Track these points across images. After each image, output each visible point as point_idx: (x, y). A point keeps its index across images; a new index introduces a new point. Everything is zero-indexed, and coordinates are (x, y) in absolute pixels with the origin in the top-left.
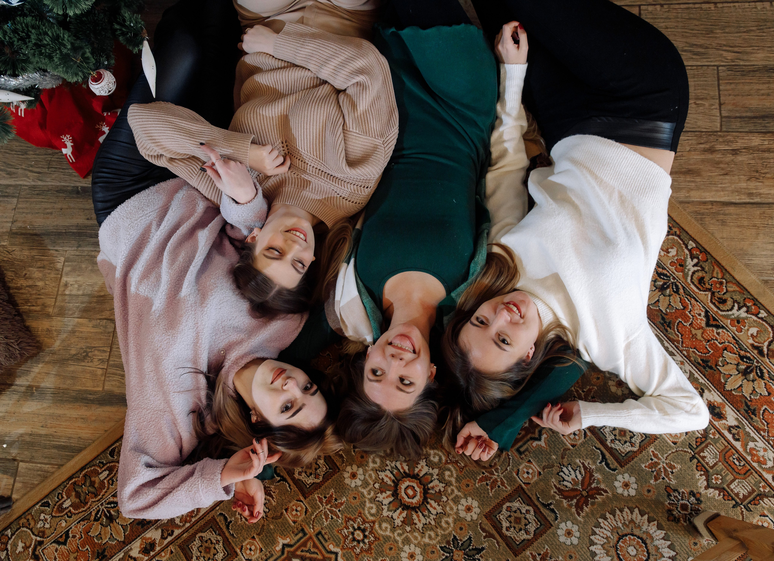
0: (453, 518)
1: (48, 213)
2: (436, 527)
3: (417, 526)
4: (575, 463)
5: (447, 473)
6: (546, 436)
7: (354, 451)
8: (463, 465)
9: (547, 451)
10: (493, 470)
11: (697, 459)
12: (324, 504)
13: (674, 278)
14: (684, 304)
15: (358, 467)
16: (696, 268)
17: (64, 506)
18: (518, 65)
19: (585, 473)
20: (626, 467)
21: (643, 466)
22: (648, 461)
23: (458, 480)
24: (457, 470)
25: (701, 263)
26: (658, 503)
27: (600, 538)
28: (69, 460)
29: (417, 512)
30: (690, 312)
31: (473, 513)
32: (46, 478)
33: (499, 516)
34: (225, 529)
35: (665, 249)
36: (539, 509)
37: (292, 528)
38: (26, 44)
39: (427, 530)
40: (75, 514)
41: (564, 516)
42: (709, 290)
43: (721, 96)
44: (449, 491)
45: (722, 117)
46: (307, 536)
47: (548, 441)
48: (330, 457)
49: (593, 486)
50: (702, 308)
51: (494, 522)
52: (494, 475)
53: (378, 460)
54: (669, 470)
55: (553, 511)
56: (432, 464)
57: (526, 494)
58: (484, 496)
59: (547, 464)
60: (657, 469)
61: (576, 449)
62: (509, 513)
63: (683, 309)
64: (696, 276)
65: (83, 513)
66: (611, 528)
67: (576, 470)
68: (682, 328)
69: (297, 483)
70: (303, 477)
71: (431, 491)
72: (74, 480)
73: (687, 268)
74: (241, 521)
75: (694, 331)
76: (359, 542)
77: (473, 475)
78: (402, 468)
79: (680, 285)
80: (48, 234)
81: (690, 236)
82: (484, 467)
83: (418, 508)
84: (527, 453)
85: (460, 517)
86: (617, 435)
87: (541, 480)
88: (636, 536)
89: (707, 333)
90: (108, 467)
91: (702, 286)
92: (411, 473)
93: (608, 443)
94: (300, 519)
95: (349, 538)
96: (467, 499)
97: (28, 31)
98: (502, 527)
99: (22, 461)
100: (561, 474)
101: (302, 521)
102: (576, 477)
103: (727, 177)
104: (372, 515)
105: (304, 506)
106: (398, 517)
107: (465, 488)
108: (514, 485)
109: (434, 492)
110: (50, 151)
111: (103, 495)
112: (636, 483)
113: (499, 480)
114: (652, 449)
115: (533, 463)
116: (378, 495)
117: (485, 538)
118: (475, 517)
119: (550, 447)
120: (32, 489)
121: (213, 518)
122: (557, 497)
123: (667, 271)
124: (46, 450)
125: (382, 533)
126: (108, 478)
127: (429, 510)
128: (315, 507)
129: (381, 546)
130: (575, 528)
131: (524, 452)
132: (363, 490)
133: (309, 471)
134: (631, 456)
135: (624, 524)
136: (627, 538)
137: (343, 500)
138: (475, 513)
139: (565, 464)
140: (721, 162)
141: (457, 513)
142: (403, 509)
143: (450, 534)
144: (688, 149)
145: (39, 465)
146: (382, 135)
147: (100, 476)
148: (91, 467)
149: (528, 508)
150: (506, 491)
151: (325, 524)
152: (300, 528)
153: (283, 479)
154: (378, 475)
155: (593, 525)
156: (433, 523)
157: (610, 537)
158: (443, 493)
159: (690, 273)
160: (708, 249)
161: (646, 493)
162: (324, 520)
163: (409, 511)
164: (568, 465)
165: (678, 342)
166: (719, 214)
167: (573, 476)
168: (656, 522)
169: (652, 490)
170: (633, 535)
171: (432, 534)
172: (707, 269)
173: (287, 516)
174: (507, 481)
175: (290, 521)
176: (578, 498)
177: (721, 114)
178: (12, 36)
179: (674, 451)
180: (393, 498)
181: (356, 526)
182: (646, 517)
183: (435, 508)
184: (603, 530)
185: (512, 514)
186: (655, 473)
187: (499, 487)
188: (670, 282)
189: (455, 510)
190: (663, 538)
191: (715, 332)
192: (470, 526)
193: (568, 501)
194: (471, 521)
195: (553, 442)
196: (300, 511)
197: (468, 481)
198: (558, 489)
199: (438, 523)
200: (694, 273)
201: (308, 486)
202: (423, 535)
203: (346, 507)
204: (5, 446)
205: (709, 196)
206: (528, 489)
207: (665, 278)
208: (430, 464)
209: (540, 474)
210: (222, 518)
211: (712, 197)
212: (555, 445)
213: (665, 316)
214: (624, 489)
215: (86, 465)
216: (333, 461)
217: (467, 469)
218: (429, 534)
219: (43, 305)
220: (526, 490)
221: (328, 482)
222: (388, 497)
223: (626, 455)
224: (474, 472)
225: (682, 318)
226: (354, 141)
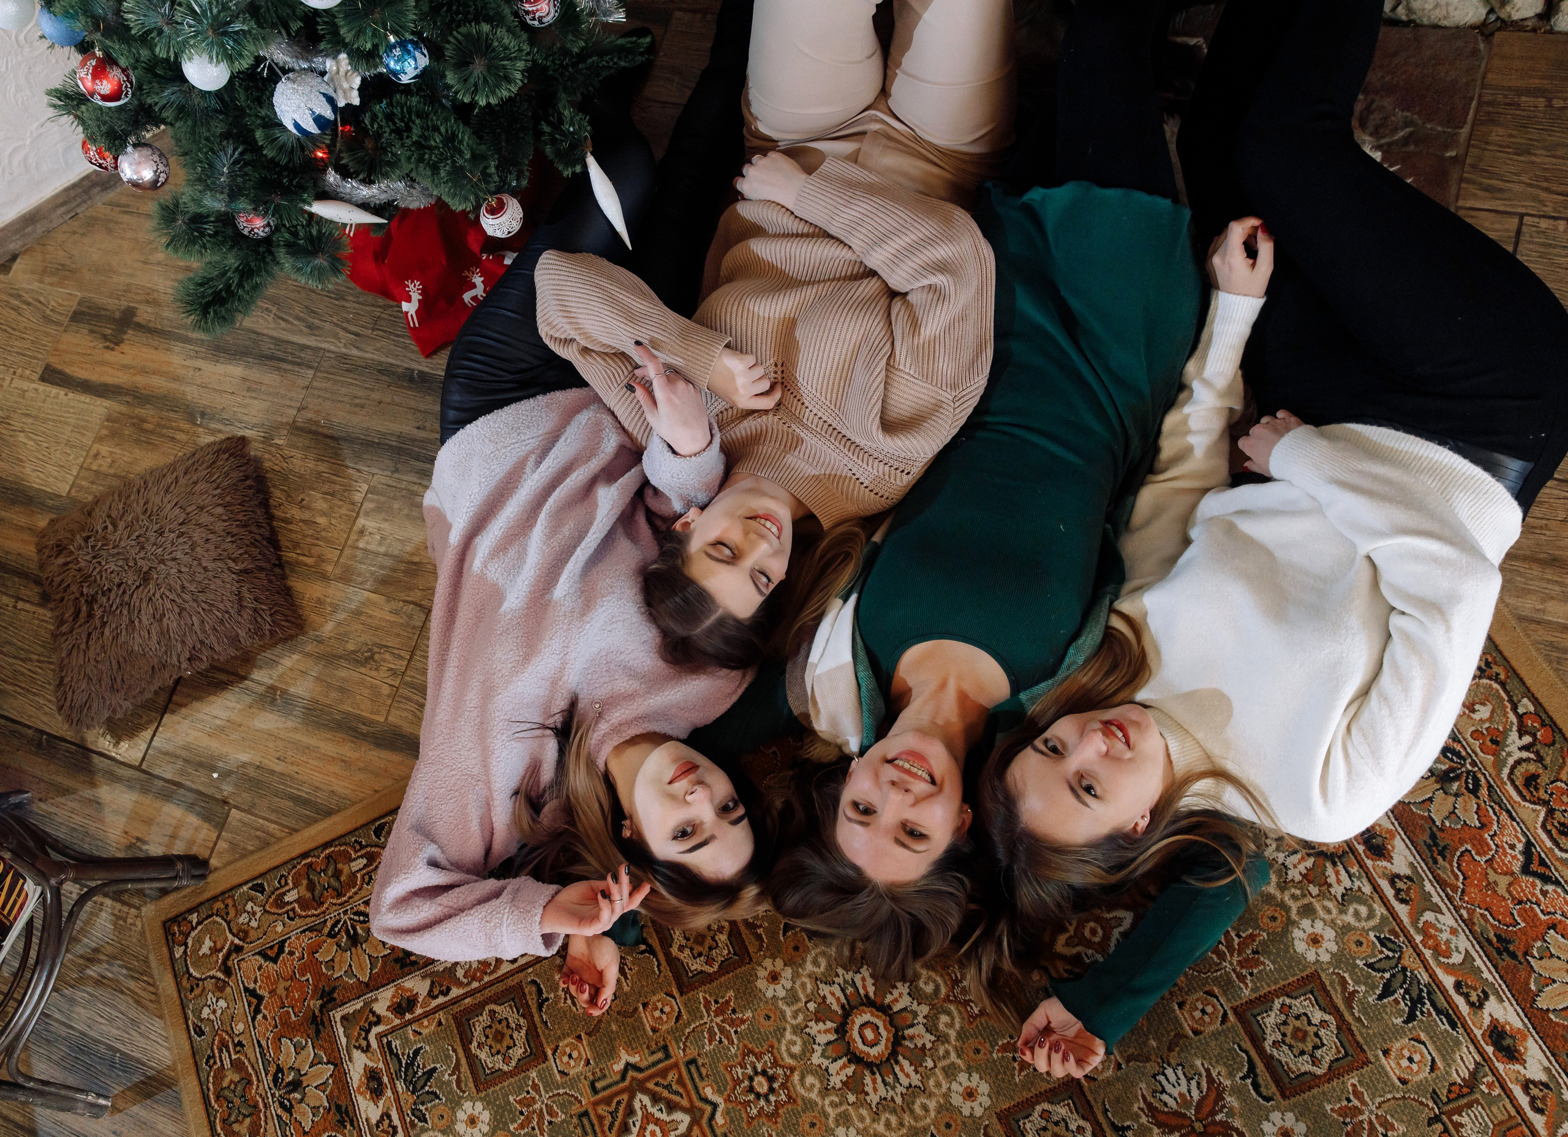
0: (938, 1102)
1: (356, 405)
2: (903, 1109)
3: (868, 1098)
4: (1192, 1066)
5: (944, 1018)
7: (784, 934)
8: (977, 1012)
11: (1444, 1124)
12: (712, 1014)
13: (1473, 764)
14: (1484, 819)
15: (785, 965)
16: (1525, 755)
17: (287, 899)
19: (1208, 1088)
20: (1293, 1100)
21: (1328, 1107)
22: (1340, 1100)
23: (962, 1035)
24: (963, 1019)
25: (1539, 747)
28: (308, 825)
29: (873, 1073)
30: (1492, 837)
31: (975, 1104)
32: (269, 844)
33: (1024, 1124)
34: (534, 1010)
36: (1102, 1130)
37: (648, 1038)
38: (401, 138)
39: (885, 1110)
40: (300, 917)
42: (1545, 803)
44: (941, 1053)
46: (672, 1060)
48: (739, 932)
49: (1218, 1118)
50: (1520, 836)
51: (1012, 1130)
53: (823, 962)
56: (920, 995)
57: (1085, 1097)
58: (1003, 1079)
59: (1136, 1053)
60: (1355, 1120)
61: (1199, 1040)
62: (1044, 1123)
63: (1479, 828)
64: (1523, 770)
65: (313, 919)
67: (1192, 1079)
68: (1467, 863)
69: (672, 962)
70: (685, 956)
71: (907, 1043)
72: (310, 859)
73: (1507, 749)
75: (1492, 876)
76: (758, 1096)
77: (992, 1035)
78: (864, 987)
79: (1483, 779)
80: (350, 440)
81: (1527, 688)
83: (878, 1066)
85: (951, 1105)
86: (1289, 1034)
87: (1118, 1079)
89: (1521, 887)
90: (367, 852)
91: (1531, 792)
92: (878, 1001)
93: (1267, 1045)
94: (665, 1027)
95: (743, 1085)
96: (970, 1075)
99: (236, 807)
100: (1161, 1078)
101: (668, 1032)
104: (792, 1056)
105: (676, 1007)
106: (838, 1073)
107: (971, 1054)
109: (912, 1046)
110: (381, 301)
111: (351, 897)
114: (1354, 1081)
116: (810, 1024)
118: (978, 1112)
119: (1151, 1024)
120: (243, 856)
121: (520, 984)
122: (1144, 1119)
123: (1463, 746)
124: (277, 800)
125: (802, 1091)
126: (364, 872)
127: (896, 1075)
128: (695, 1014)
129: (797, 1114)
132: (784, 1007)
133: (698, 948)
134: (1309, 1082)
137: (747, 1015)
138: (981, 1104)
139: (1173, 1062)
141: (947, 1096)
142: (850, 1061)
143: (925, 1129)
145: (261, 821)
146: (954, 385)
147: (352, 864)
148: (341, 846)
149: (1082, 1123)
150: (1048, 1082)
151: (707, 1048)
152: (662, 1043)
153: (651, 951)
154: (818, 989)
156: (899, 1100)
158: (928, 1053)
159: (1511, 761)
160: (1559, 722)
162: (706, 1041)
163: (860, 1068)
164: (1178, 1065)
165: (1455, 889)
167: (1183, 1088)
171: (894, 1120)
172: (1548, 761)
173: (644, 1016)
175: (648, 1026)
179: (1398, 1096)
180: (836, 1036)
181: (759, 1067)
183: (908, 1076)
185: (1050, 1126)
186: (1349, 1128)
188: (1463, 769)
189: (944, 1090)
191: (1538, 888)
192: (965, 1126)
193: (1164, 1133)
194: (969, 1117)
196: (667, 1014)
197: (980, 1043)
198: (1150, 1105)
199: (908, 1104)
200: (1518, 762)
201: (690, 974)
202: (876, 1117)
203: (748, 1029)
204: (215, 775)
206: (1089, 1088)
207: (1455, 759)
208: (916, 994)
209: (1119, 1067)
210: (534, 989)
212: (1161, 1023)
213: (1438, 834)
215: (334, 840)
216: (743, 941)
217: (983, 1021)
218: (888, 1120)
219: (319, 557)
220: (1086, 1090)
221: (727, 976)
222: (826, 1031)
223: (1297, 1077)
224: (994, 1029)
225: (1474, 846)
226: (902, 387)
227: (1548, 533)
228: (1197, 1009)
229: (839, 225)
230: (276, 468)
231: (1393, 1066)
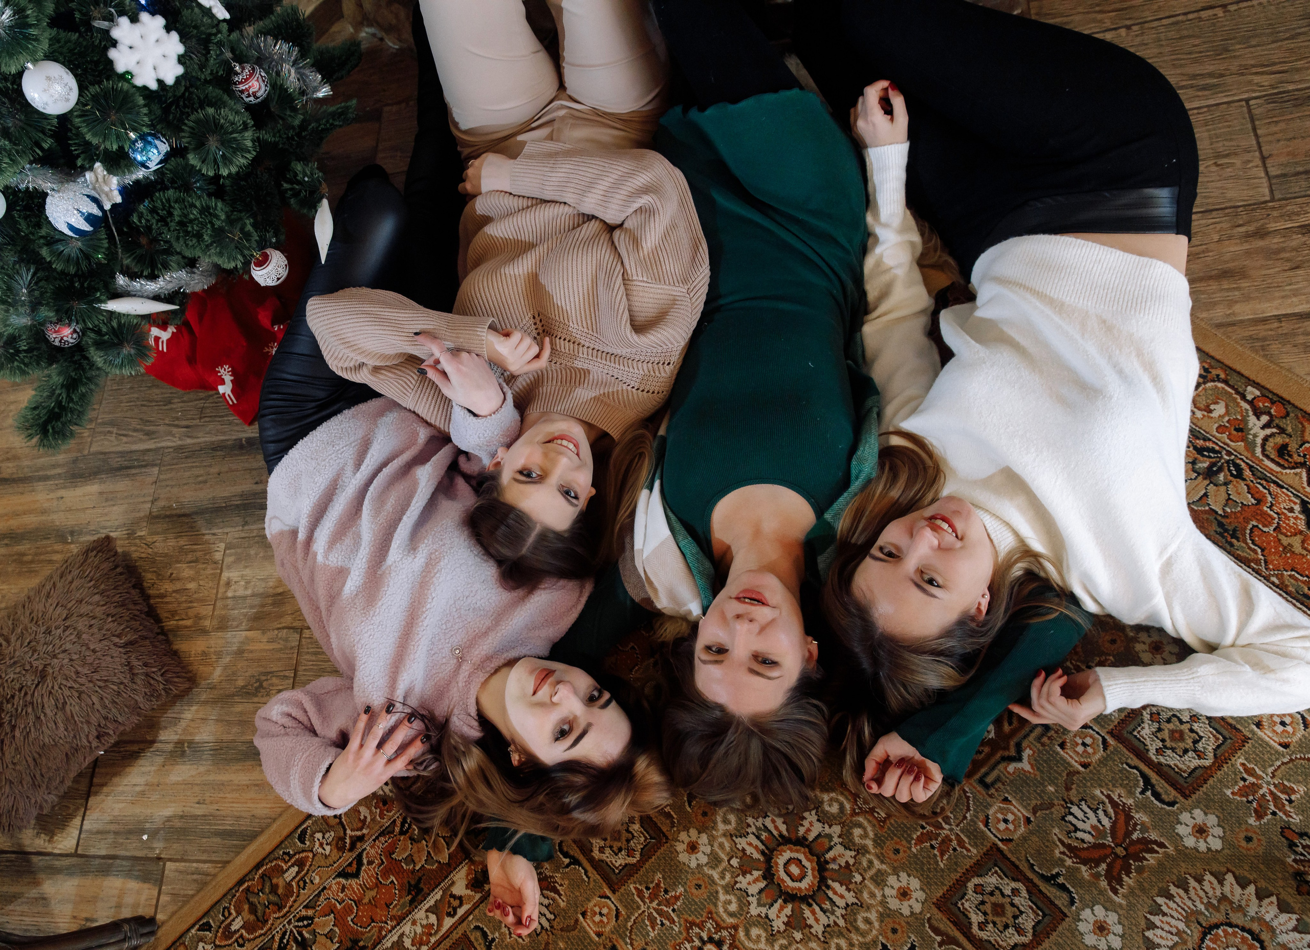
0: (877, 911)
1: (201, 482)
2: (848, 930)
3: (813, 930)
4: (1093, 797)
5: (857, 832)
6: (1031, 752)
7: (690, 805)
8: (884, 815)
9: (1036, 780)
10: (940, 820)
12: (647, 901)
13: (1229, 453)
14: (1257, 496)
15: (699, 833)
16: (1268, 431)
17: (233, 928)
18: (893, 146)
19: (1115, 813)
20: (1193, 796)
21: (1228, 792)
22: (1236, 782)
23: (878, 841)
24: (874, 826)
25: (1277, 421)
26: (1270, 861)
27: (1164, 934)
28: (238, 853)
29: (810, 905)
30: (1270, 508)
31: (912, 902)
32: (206, 883)
33: (963, 904)
35: (1201, 405)
36: (1035, 885)
37: (595, 944)
38: (167, 224)
39: (832, 937)
40: (249, 940)
41: (1087, 897)
42: (1302, 465)
43: (1262, 144)
44: (865, 864)
45: (1269, 178)
47: (1036, 760)
48: (649, 818)
49: (1135, 836)
50: (1293, 499)
51: (953, 914)
52: (943, 828)
53: (732, 818)
54: (1283, 796)
55: (1063, 887)
56: (829, 818)
57: (1008, 859)
58: (929, 869)
59: (1038, 803)
60: (1257, 796)
61: (1091, 772)
62: (980, 897)
63: (1256, 504)
64: (1272, 445)
65: (261, 938)
66: (1184, 913)
67: (1098, 809)
68: (1259, 537)
69: (599, 866)
70: (607, 856)
71: (832, 866)
72: (246, 885)
73: (1252, 432)
74: (511, 937)
75: (1285, 540)
77: (904, 831)
78: (776, 828)
79: (1242, 463)
80: (200, 512)
81: (1247, 378)
82: (923, 817)
83: (812, 897)
84: (999, 785)
85: (890, 909)
86: (1167, 739)
87: (1032, 833)
88: (1237, 926)
90: (297, 860)
91: (1287, 460)
92: (793, 837)
93: (1152, 754)
94: (608, 929)
96: (898, 876)
97: (170, 206)
98: (970, 923)
99: (170, 860)
100: (1070, 818)
101: (612, 932)
102: (1099, 821)
103: (1300, 272)
104: (731, 915)
105: (612, 906)
106: (778, 917)
107: (892, 855)
108: (982, 844)
109: (836, 867)
110: (201, 394)
111: (291, 907)
112: (1219, 825)
113: (953, 837)
114: (1242, 760)
115: (1014, 802)
116: (739, 879)
117: (940, 945)
118: (918, 908)
119: (1042, 772)
120: (186, 903)
121: (465, 935)
122: (1069, 862)
123: (1214, 442)
124: (205, 840)
125: (751, 945)
126: (297, 879)
127: (831, 899)
128: (631, 906)
130: (1112, 918)
131: (993, 784)
132: (710, 872)
133: (616, 845)
134: (1202, 775)
135: (1209, 905)
136: (1220, 932)
137: (679, 891)
138: (917, 899)
139: (1075, 800)
140: (1283, 250)
141: (883, 903)
142: (785, 901)
143: (875, 942)
144: (1216, 237)
145: (195, 865)
146: (685, 281)
147: (286, 875)
148: (271, 862)
149: (1014, 885)
150: (970, 857)
151: (652, 934)
152: (610, 944)
153: (575, 861)
154: (736, 844)
155: (1147, 910)
156: (841, 922)
157: (1184, 932)
158: (853, 869)
159: (1259, 441)
160: (1285, 395)
161: (1244, 844)
162: (649, 928)
163: (797, 904)
164: (1080, 801)
165: (1258, 562)
166: (1295, 335)
167: (1094, 821)
168: (1274, 899)
169: (1254, 836)
170: (1230, 925)
171: (843, 944)
172: (1289, 430)
173: (586, 925)
174: (968, 837)
175: (592, 932)
176: (1108, 860)
177: (1267, 173)
178: (149, 218)
179: (1285, 760)
180: (765, 883)
181: (705, 936)
182: (1251, 889)
183: (842, 897)
184: (1169, 919)
185: (986, 898)
186: (1255, 804)
187: (955, 850)
188: (1223, 461)
189: (879, 898)
190: (1295, 929)
192: (910, 925)
193: (1091, 868)
194: (910, 916)
195: (1045, 761)
196: (606, 915)
197: (896, 843)
198: (1068, 847)
199: (851, 923)
200: (1266, 439)
201: (617, 871)
202: (826, 946)
203: (684, 903)
204: (145, 837)
205: (1271, 308)
206: (1010, 850)
207: (1212, 455)
208: (824, 818)
209: (1028, 821)
210: (478, 934)
211: (1277, 308)
212: (1051, 768)
213: (1224, 521)
214: (1198, 838)
215: (264, 859)
216: (656, 824)
217: (892, 821)
218: (837, 945)
219: (196, 617)
220: (1007, 853)
221: (650, 861)
222: (756, 880)
223: (1190, 774)
224: (905, 825)
225: (1258, 520)
226: (641, 294)
227: (1210, 254)
228: (1077, 744)
229: (551, 188)
230: (143, 555)
231: (1271, 735)
